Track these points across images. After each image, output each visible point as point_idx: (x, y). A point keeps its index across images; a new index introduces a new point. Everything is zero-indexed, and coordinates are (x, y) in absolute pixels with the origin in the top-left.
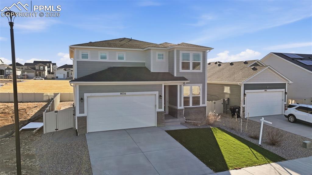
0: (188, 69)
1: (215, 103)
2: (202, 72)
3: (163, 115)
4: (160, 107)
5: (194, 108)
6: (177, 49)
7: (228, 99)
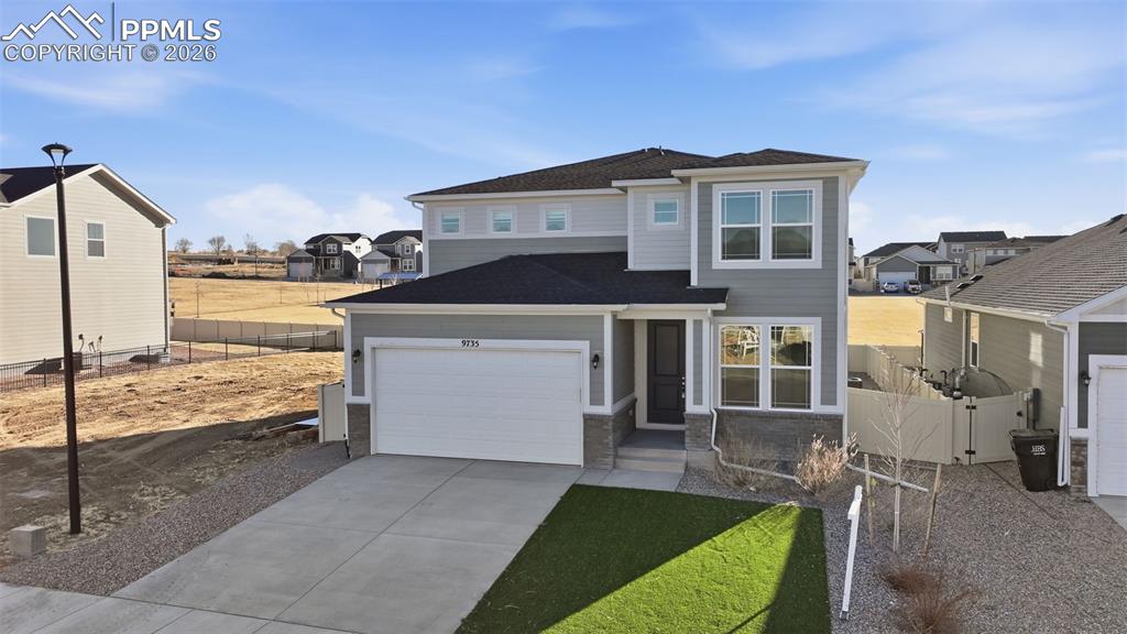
0: (753, 258)
1: (971, 408)
2: (819, 266)
3: (605, 427)
4: (596, 398)
5: (781, 418)
6: (701, 180)
7: (1037, 393)
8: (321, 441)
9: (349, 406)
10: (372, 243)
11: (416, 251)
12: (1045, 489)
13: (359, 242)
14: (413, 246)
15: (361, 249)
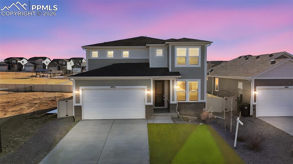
0: (185, 64)
1: (226, 99)
2: (200, 66)
3: (151, 108)
4: (149, 101)
6: (172, 45)
7: (241, 95)
8: (58, 117)
9: (75, 106)
10: (28, 60)
11: (43, 63)
12: (247, 116)
13: (23, 60)
14: (42, 61)
15: (25, 62)
